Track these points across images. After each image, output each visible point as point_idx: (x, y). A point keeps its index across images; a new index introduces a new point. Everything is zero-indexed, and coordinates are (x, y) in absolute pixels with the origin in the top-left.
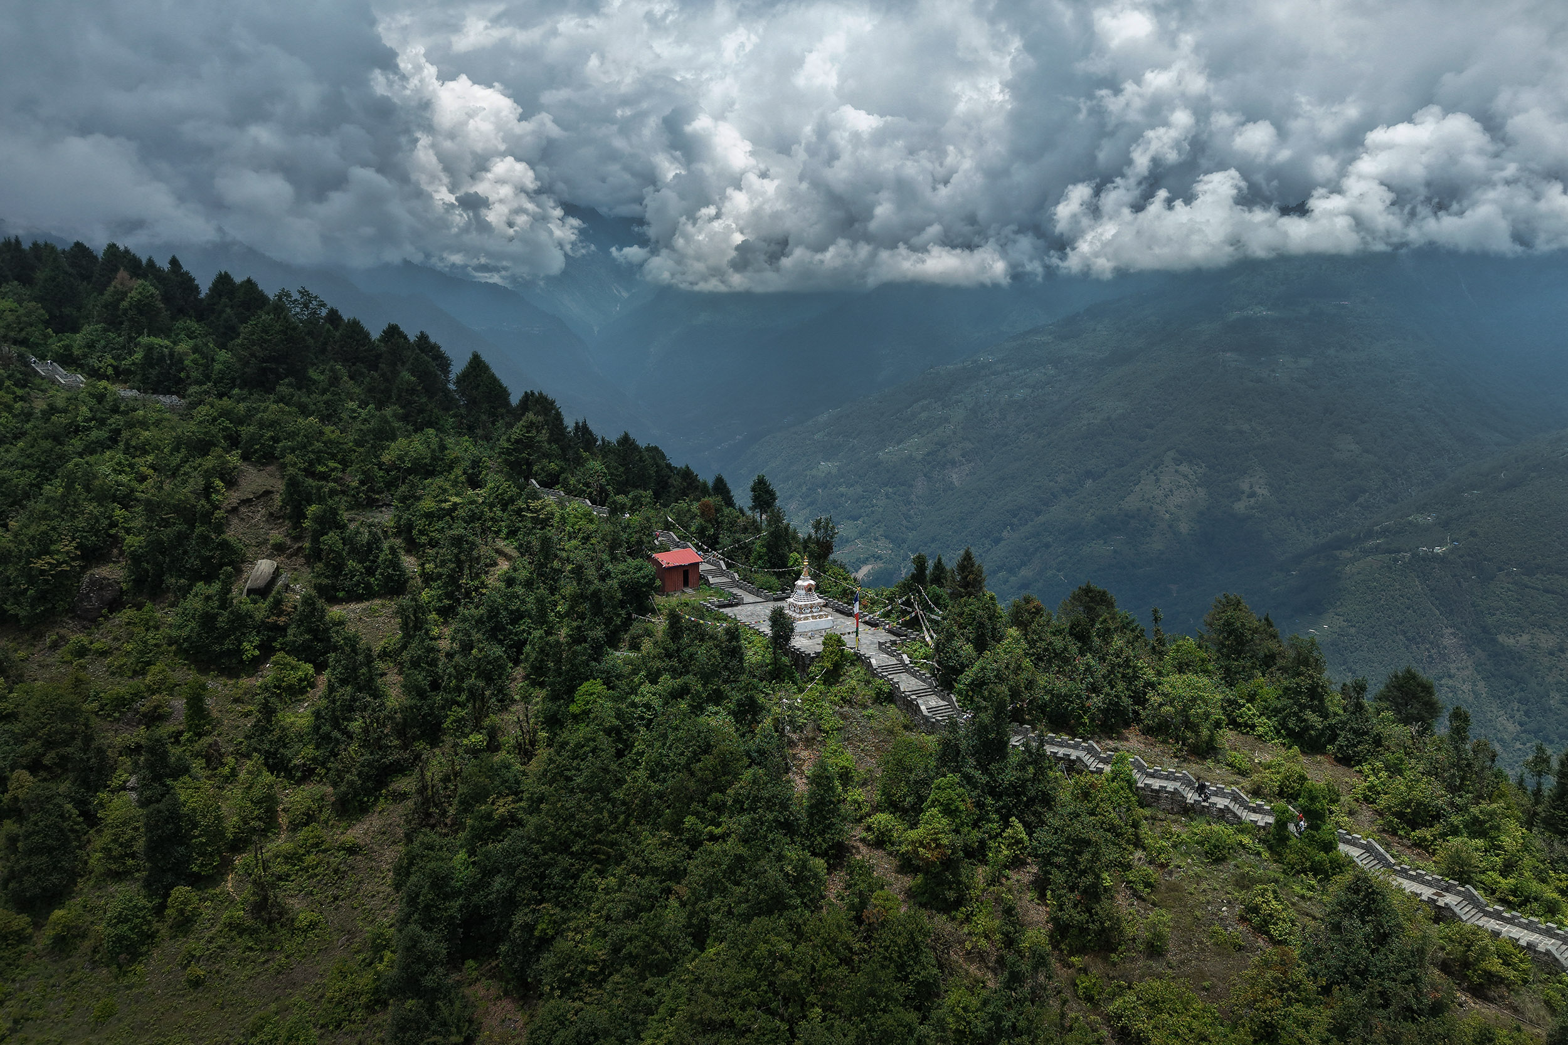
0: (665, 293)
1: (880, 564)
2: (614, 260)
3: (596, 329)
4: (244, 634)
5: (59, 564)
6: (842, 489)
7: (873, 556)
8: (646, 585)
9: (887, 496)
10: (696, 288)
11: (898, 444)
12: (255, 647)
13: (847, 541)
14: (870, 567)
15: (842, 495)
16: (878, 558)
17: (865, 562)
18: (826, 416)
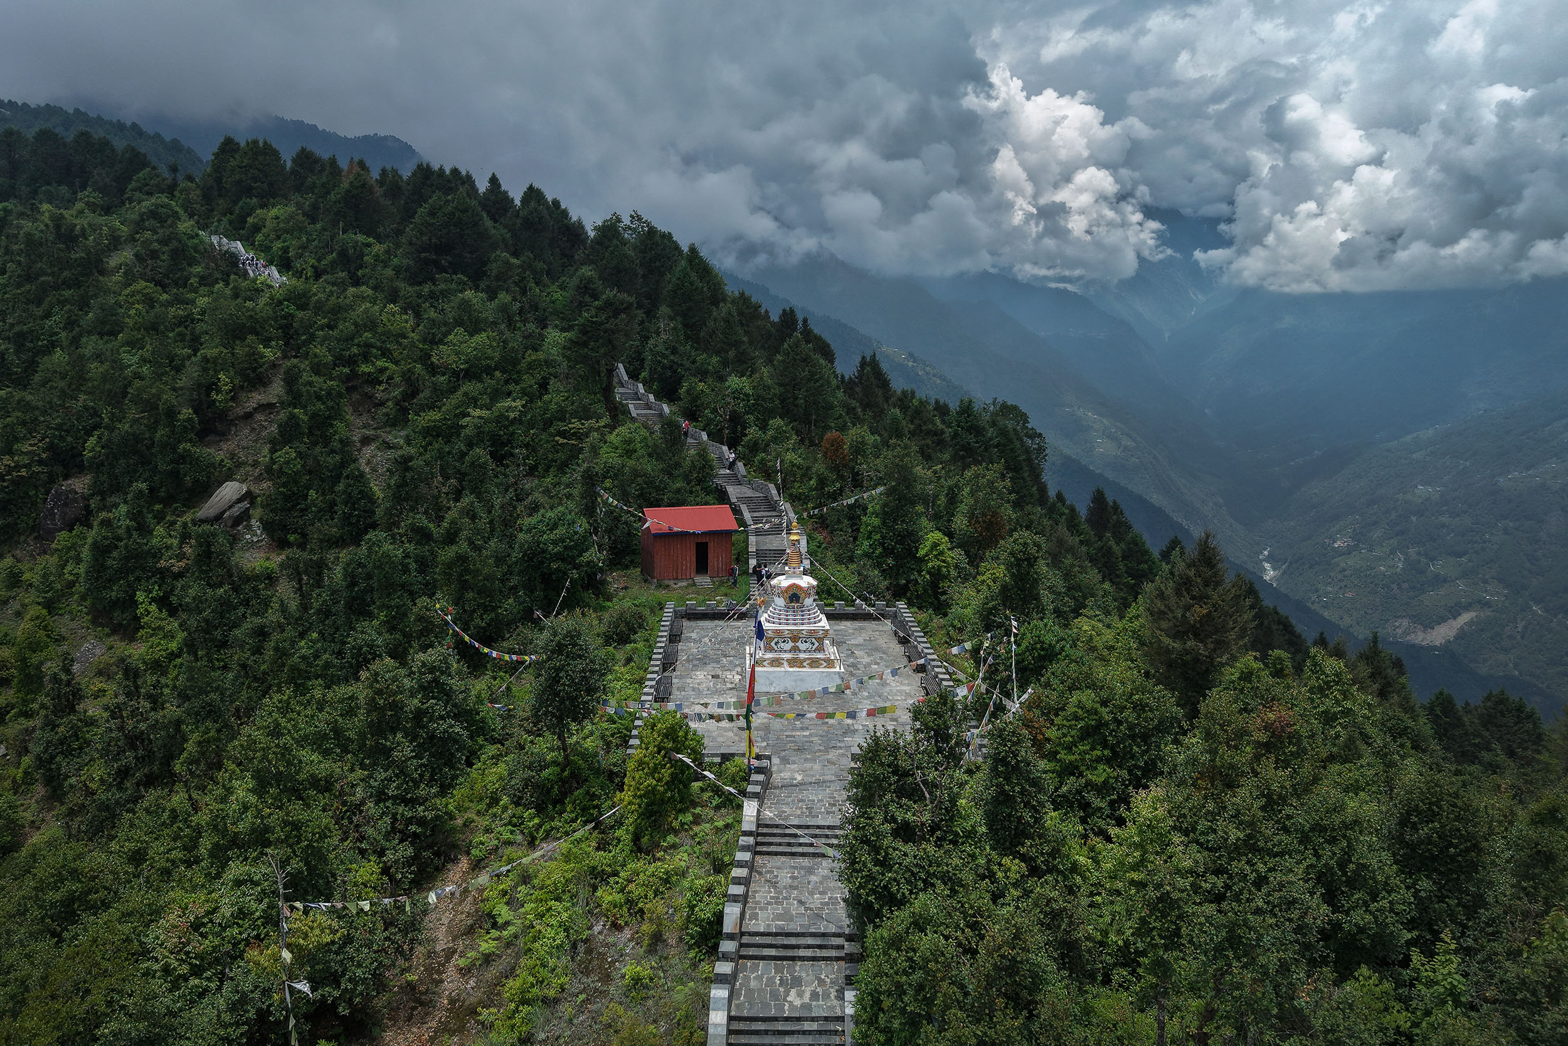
0: (1250, 295)
1: (1488, 612)
2: (1197, 262)
3: (1167, 335)
4: (138, 579)
5: (18, 467)
6: (1444, 519)
7: (1480, 602)
8: (559, 557)
9: (1506, 531)
10: (1286, 290)
11: (1528, 468)
12: (153, 600)
13: (1445, 581)
14: (1473, 614)
15: (1443, 526)
16: (1488, 604)
17: (1467, 607)
18: (1431, 432)
